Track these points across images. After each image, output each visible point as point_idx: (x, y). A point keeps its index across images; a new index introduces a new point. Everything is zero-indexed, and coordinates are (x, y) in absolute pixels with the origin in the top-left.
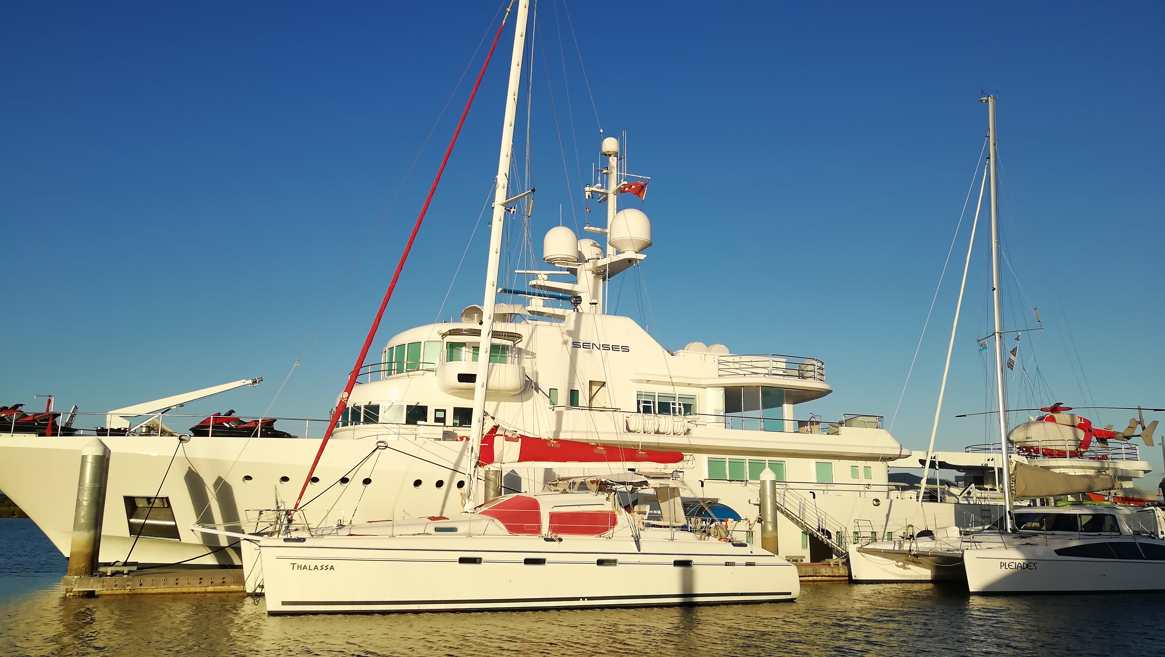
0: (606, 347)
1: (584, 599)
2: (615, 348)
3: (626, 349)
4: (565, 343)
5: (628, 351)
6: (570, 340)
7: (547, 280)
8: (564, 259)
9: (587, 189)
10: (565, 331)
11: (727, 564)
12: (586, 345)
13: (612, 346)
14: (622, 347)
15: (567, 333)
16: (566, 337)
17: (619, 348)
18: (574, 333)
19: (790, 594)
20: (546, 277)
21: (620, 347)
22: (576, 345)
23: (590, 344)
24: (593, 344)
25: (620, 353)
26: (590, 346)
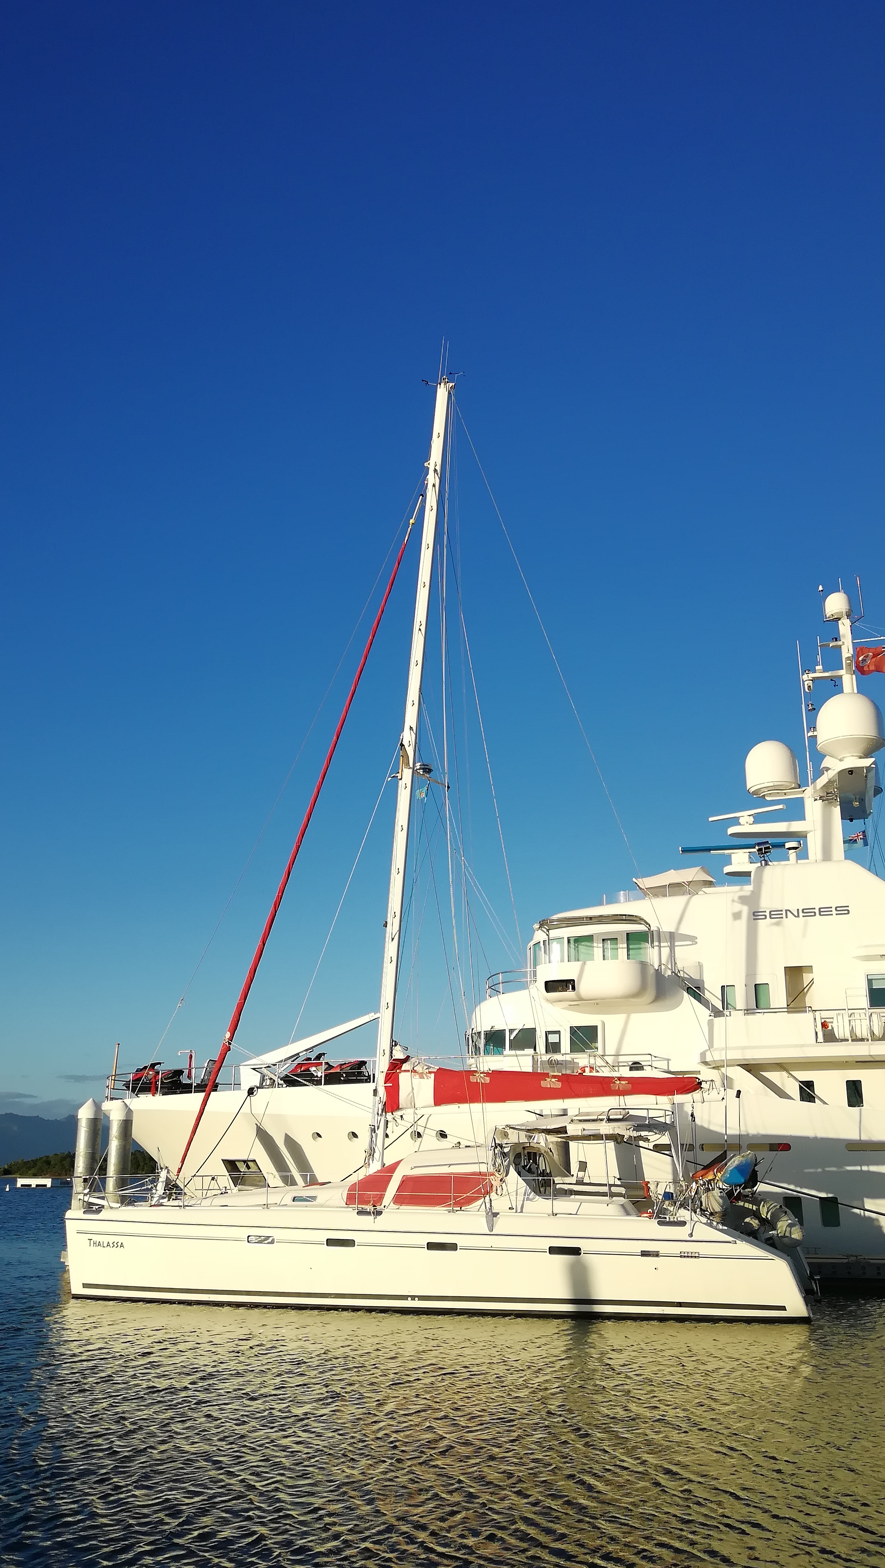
0: (808, 912)
1: (413, 1298)
2: (824, 911)
3: (843, 910)
4: (737, 916)
5: (848, 913)
6: (745, 910)
7: (754, 823)
8: (773, 788)
9: (805, 677)
10: (736, 899)
11: (645, 1254)
12: (777, 915)
13: (820, 909)
14: (836, 908)
15: (740, 901)
16: (738, 907)
17: (831, 911)
18: (752, 900)
19: (783, 1308)
20: (752, 819)
21: (833, 909)
22: (756, 915)
23: (782, 911)
24: (786, 911)
25: (835, 918)
26: (782, 914)
